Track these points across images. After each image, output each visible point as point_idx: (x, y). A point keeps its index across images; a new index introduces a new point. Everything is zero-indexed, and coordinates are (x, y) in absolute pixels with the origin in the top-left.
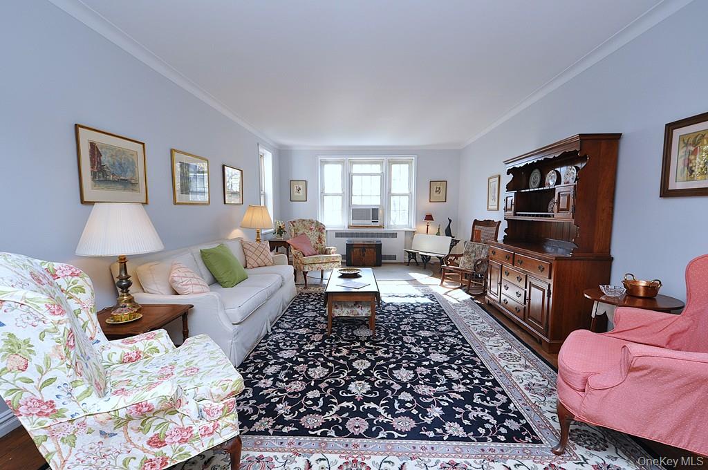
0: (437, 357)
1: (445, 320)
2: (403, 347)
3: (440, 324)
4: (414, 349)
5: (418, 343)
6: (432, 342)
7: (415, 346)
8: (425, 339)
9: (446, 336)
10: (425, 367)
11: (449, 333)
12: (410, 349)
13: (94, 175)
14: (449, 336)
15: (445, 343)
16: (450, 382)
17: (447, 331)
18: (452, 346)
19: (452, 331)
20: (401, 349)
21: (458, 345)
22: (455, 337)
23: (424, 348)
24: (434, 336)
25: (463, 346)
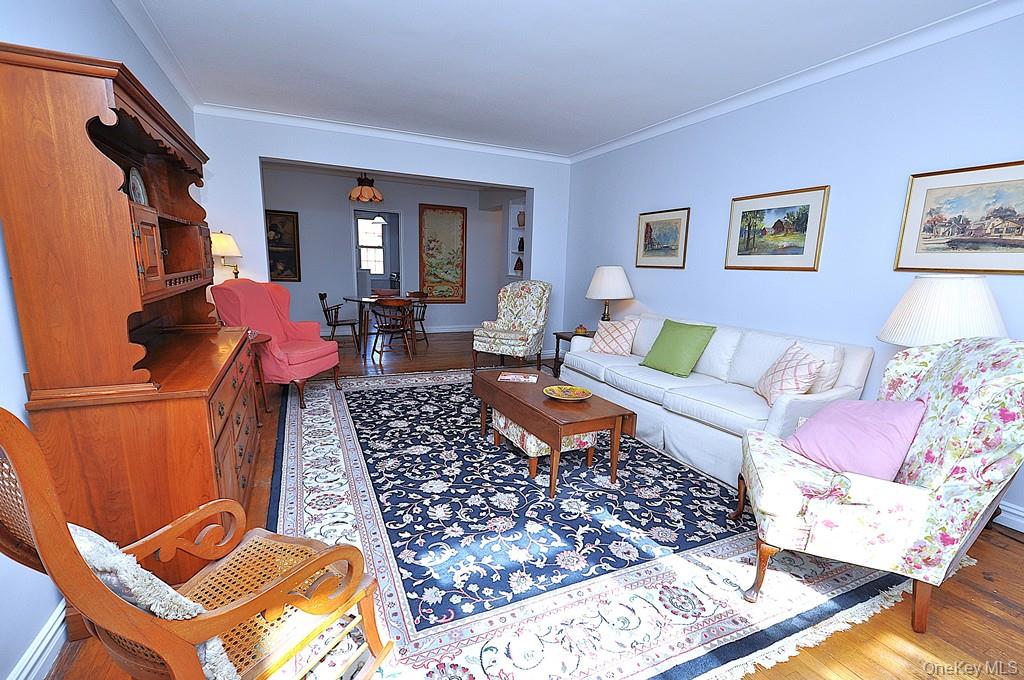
0: (402, 424)
1: (385, 482)
2: (440, 428)
3: (394, 471)
4: (427, 428)
5: (425, 436)
6: (407, 438)
7: (426, 432)
8: (416, 442)
9: (388, 451)
10: (412, 415)
11: (383, 455)
12: (432, 428)
13: (646, 246)
14: (384, 451)
15: (389, 440)
16: (391, 407)
17: (385, 458)
18: (382, 437)
19: (378, 460)
20: (441, 427)
21: (374, 440)
22: (375, 451)
23: (416, 431)
24: (404, 448)
25: (368, 439)
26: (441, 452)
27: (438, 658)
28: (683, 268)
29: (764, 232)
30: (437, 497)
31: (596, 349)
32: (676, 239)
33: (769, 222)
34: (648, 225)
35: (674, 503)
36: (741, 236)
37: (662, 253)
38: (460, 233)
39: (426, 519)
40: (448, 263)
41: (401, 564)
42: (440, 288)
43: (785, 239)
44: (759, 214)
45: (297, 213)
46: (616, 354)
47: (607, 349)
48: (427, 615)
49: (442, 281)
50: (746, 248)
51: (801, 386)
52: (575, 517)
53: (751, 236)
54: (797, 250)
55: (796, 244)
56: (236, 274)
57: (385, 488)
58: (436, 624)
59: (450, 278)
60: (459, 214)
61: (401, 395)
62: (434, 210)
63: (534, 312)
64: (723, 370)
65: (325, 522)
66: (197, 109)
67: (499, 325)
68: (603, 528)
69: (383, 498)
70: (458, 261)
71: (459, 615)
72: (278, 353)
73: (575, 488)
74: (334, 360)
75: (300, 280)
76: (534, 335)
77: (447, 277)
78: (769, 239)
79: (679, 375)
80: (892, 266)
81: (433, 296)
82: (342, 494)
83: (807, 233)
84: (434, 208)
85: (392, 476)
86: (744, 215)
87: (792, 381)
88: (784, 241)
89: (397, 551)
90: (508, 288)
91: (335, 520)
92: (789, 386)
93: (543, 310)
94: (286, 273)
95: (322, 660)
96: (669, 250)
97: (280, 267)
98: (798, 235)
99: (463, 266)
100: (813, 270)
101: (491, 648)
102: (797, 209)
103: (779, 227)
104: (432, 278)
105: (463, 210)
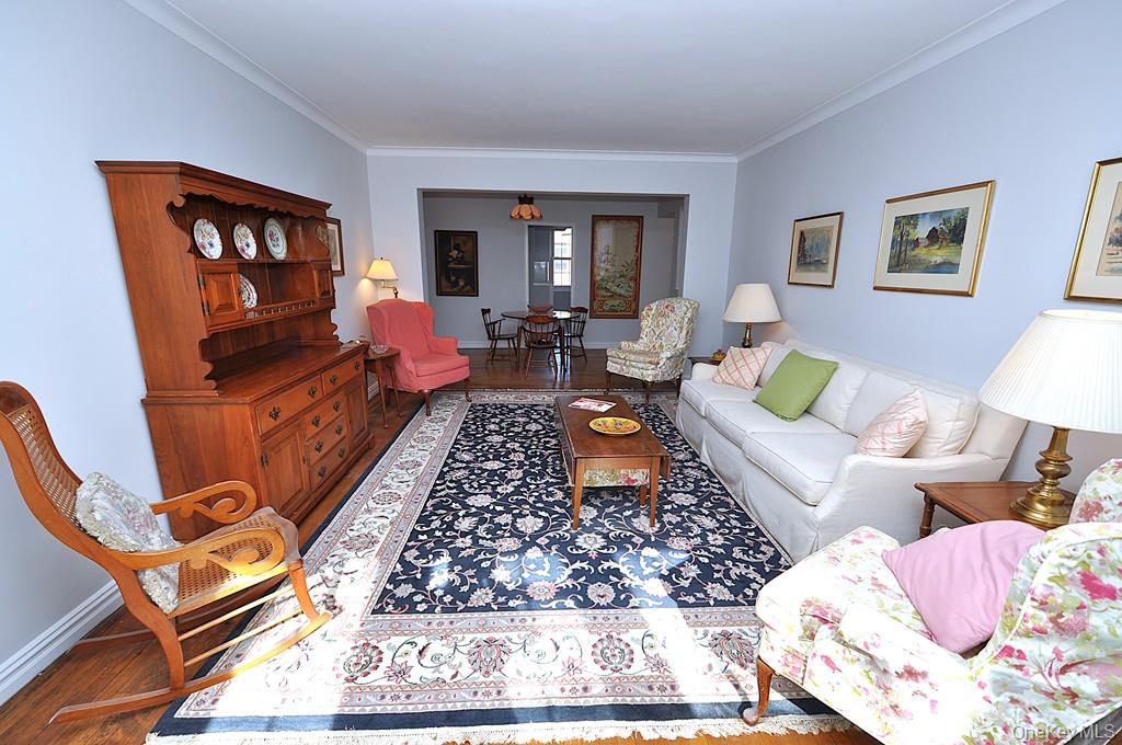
0: (498, 439)
7: (513, 449)
13: (798, 258)
15: (475, 453)
16: (501, 422)
18: (472, 449)
25: (459, 449)
26: (510, 469)
27: (369, 638)
28: (831, 286)
29: (916, 243)
30: (474, 510)
31: (718, 379)
32: (827, 250)
33: (922, 231)
34: (802, 233)
35: (701, 559)
36: (892, 248)
37: (813, 268)
38: (635, 243)
39: (450, 526)
40: (620, 277)
41: (402, 560)
42: (610, 302)
43: (940, 252)
44: (913, 219)
45: (476, 233)
46: (738, 386)
47: (729, 380)
48: (388, 604)
49: (614, 295)
50: (898, 263)
51: (887, 447)
52: (581, 552)
53: (903, 249)
54: (949, 267)
55: (951, 259)
56: (396, 294)
57: (439, 494)
58: (389, 613)
59: (622, 292)
60: (635, 224)
61: (519, 411)
62: (608, 220)
63: (675, 333)
64: (839, 416)
65: (374, 514)
66: (369, 152)
67: (637, 347)
68: (600, 568)
69: (431, 502)
70: (632, 274)
71: (412, 610)
72: (410, 365)
73: (607, 525)
74: (464, 373)
75: (477, 295)
76: (668, 359)
77: (619, 291)
78: (921, 252)
79: (783, 418)
80: (1061, 293)
81: (604, 311)
82: (402, 494)
83: (964, 245)
84: (608, 218)
85: (452, 485)
86: (898, 221)
87: (879, 439)
88: (938, 255)
89: (406, 548)
90: (654, 306)
91: (382, 514)
92: (876, 446)
93: (684, 332)
94: (466, 289)
95: (295, 616)
96: (819, 265)
97: (462, 284)
98: (953, 247)
99: (636, 279)
100: (966, 294)
101: (411, 643)
102: (955, 214)
103: (934, 236)
104: (603, 293)
105: (639, 220)
